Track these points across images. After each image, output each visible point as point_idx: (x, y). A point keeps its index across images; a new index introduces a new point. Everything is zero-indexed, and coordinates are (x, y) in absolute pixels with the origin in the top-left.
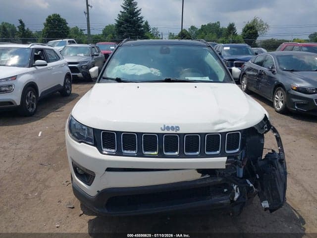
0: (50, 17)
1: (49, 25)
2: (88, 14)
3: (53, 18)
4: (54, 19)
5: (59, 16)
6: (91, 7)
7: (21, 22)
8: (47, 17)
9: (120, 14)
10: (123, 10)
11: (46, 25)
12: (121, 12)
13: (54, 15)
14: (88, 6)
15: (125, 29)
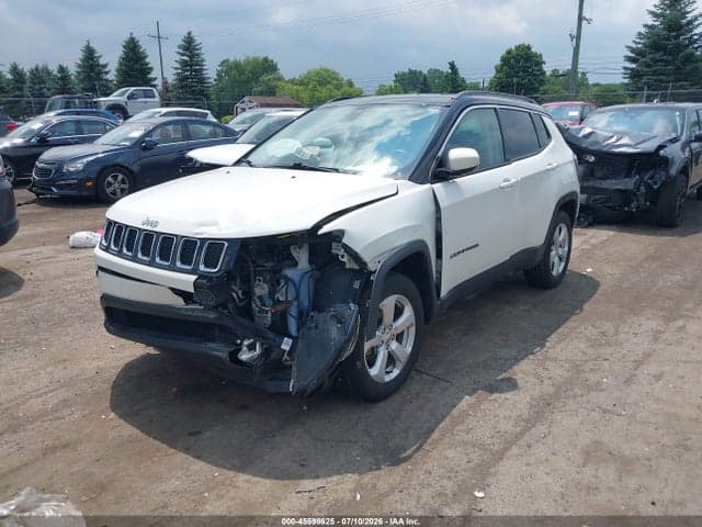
0: (509, 52)
1: (505, 67)
2: (578, 37)
3: (514, 53)
4: (518, 55)
5: (529, 48)
6: (589, 21)
7: (452, 66)
8: (503, 53)
9: (643, 30)
10: (650, 21)
11: (499, 70)
12: (645, 26)
13: (518, 48)
14: (581, 18)
15: (648, 66)
